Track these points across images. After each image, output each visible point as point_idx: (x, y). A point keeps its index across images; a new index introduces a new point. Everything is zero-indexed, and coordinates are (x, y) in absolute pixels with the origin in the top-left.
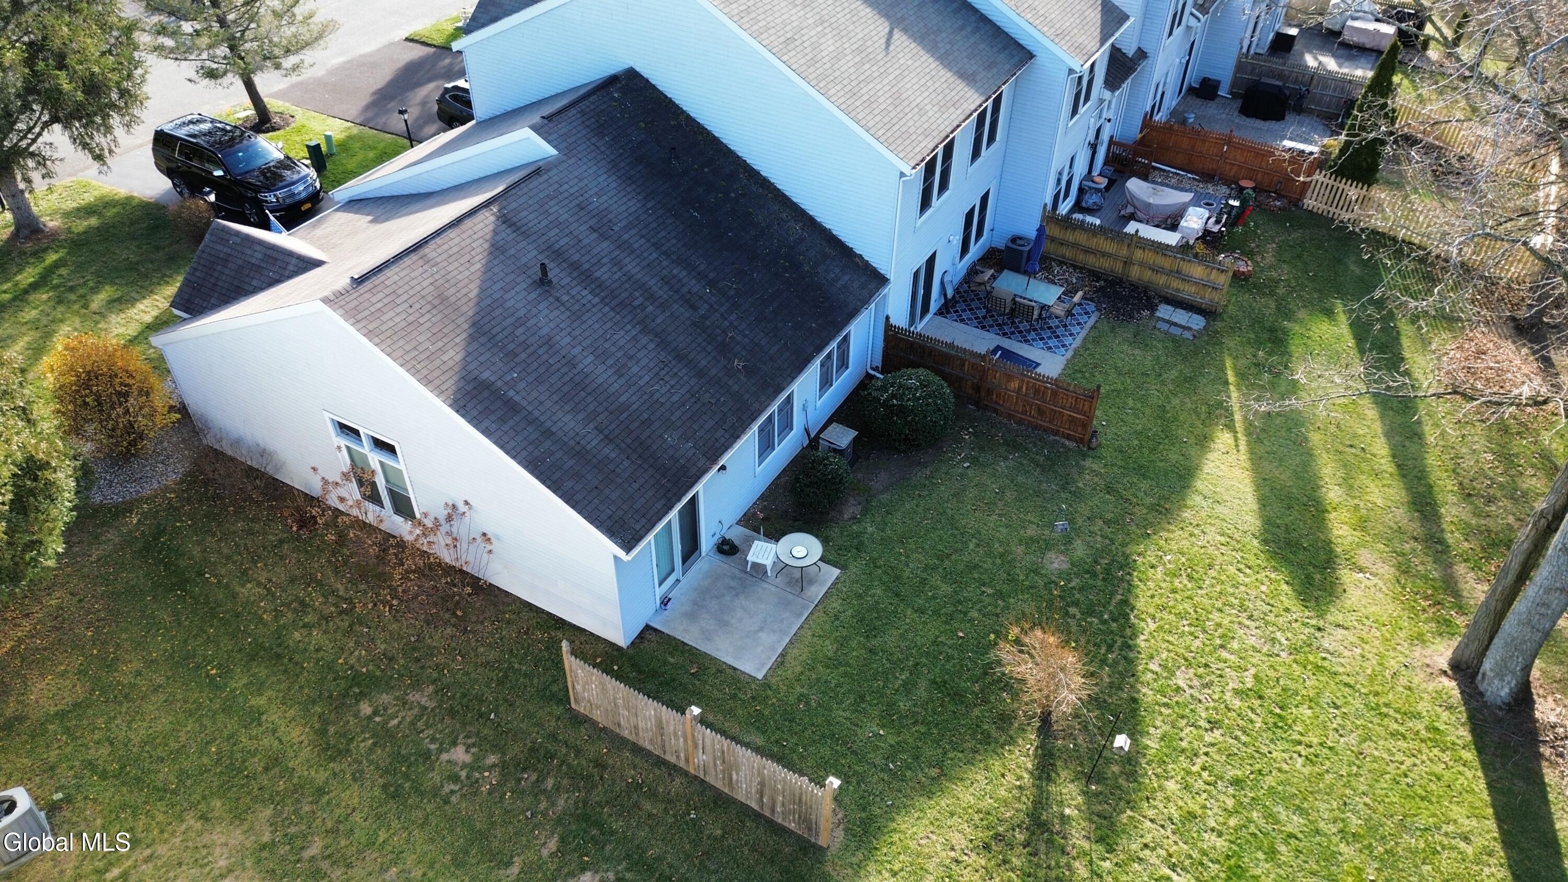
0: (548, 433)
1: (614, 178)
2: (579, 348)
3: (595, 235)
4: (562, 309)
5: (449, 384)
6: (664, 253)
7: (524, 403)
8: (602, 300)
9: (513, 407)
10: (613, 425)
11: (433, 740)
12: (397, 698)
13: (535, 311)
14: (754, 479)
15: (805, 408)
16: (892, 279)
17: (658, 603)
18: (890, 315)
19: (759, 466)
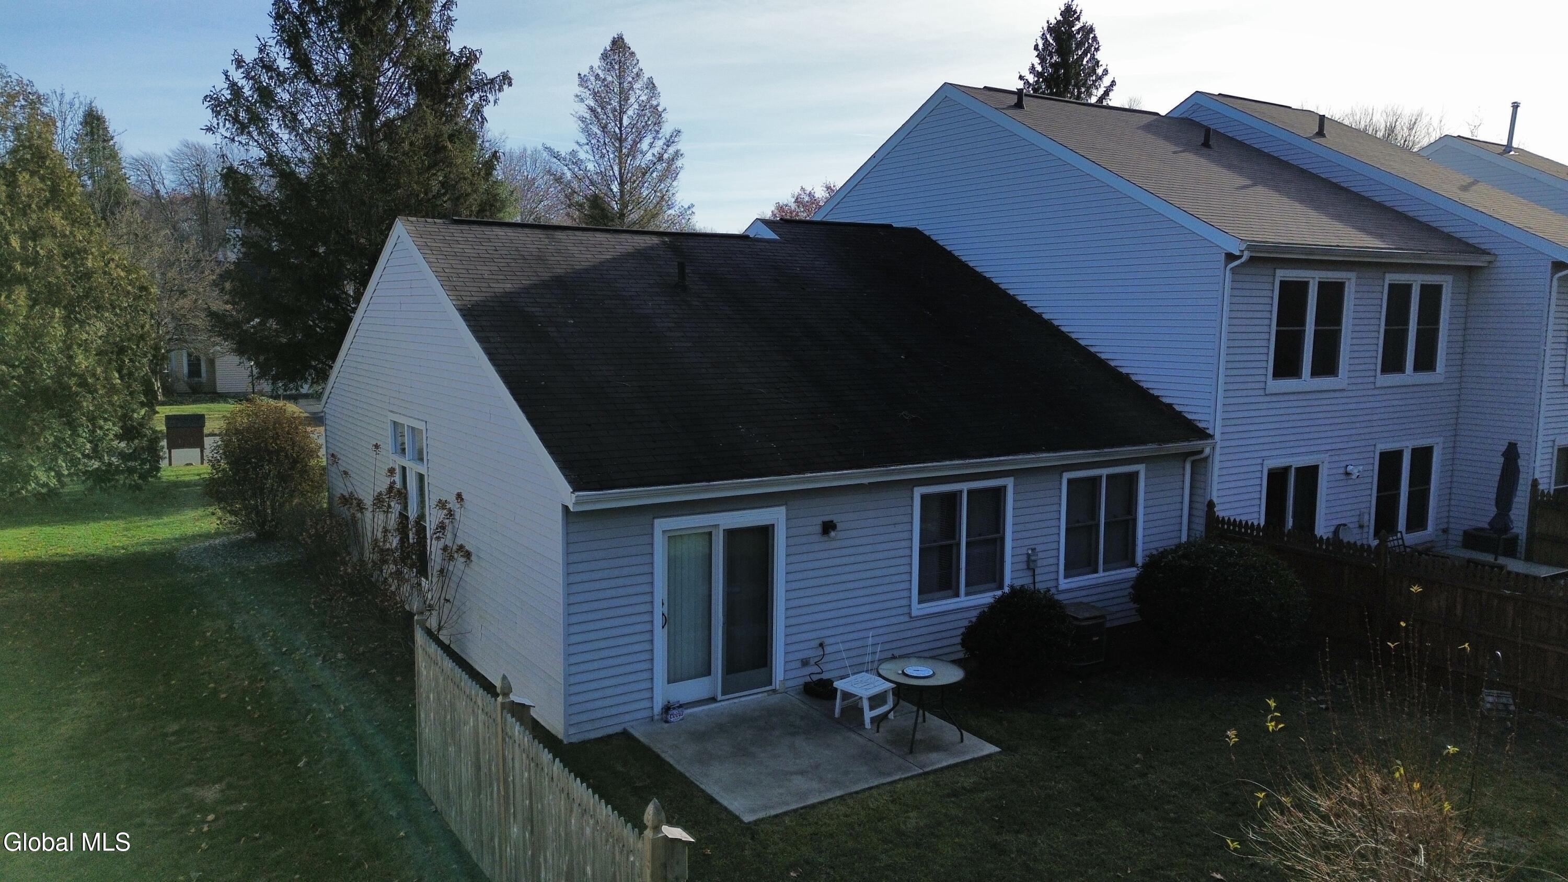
1: (835, 266)
2: (679, 334)
3: (776, 284)
4: (684, 307)
5: (476, 299)
8: (744, 319)
9: (540, 336)
13: (647, 297)
14: (906, 619)
15: (1030, 564)
16: (1217, 436)
17: (658, 707)
18: (1215, 500)
19: (920, 602)
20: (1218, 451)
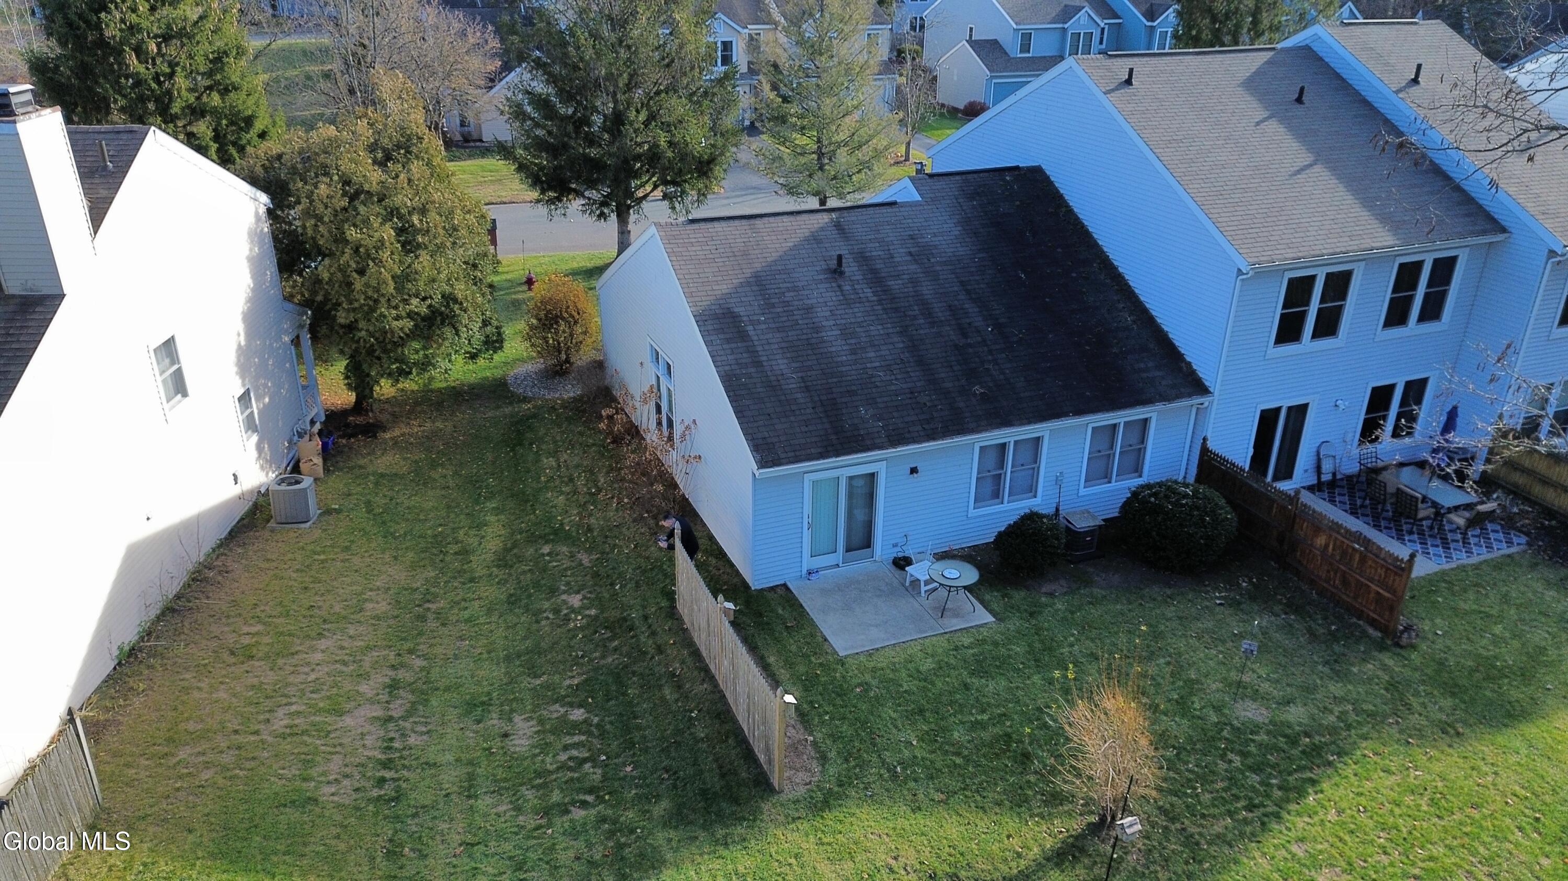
0: (758, 364)
1: (960, 228)
2: (832, 323)
3: (909, 258)
4: (838, 293)
5: (705, 303)
6: (966, 290)
7: (755, 338)
8: (879, 300)
9: (743, 336)
10: (819, 382)
11: (568, 584)
12: (570, 552)
13: (814, 286)
14: (965, 518)
15: (1058, 482)
16: (1216, 393)
17: (804, 571)
18: (1209, 437)
19: (974, 508)
20: (1215, 403)
